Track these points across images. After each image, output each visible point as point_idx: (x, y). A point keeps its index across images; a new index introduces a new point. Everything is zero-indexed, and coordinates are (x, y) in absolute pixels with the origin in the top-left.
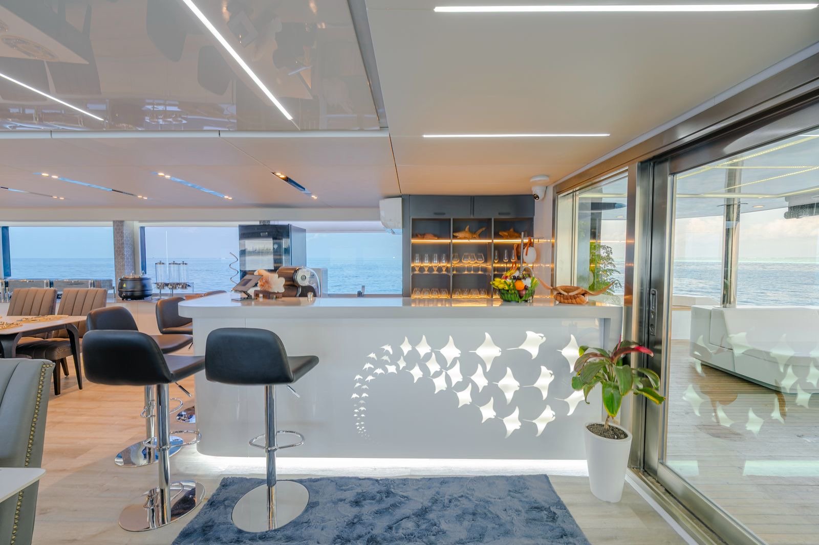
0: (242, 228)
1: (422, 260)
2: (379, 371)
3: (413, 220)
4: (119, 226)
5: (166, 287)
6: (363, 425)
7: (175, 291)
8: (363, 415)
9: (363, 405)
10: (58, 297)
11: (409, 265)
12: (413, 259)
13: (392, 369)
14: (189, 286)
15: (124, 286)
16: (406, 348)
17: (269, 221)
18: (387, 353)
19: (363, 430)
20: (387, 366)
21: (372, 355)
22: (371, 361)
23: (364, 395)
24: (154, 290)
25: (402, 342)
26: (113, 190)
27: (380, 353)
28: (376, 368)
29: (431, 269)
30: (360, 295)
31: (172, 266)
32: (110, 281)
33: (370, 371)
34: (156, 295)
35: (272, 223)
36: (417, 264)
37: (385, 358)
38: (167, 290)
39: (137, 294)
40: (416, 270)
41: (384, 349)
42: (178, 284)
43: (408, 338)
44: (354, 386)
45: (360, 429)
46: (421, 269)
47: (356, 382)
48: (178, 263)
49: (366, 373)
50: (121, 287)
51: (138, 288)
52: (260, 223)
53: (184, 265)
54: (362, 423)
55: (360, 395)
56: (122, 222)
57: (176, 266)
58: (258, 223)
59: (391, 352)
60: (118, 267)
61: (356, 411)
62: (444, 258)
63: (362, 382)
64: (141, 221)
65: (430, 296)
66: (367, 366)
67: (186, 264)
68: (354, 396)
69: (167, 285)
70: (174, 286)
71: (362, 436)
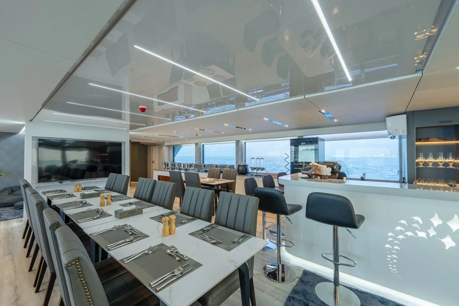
0: (292, 140)
1: (426, 157)
2: (409, 234)
3: (417, 128)
4: (238, 142)
5: (255, 170)
6: (395, 268)
7: (258, 171)
8: (395, 261)
9: (395, 254)
10: (222, 172)
11: (414, 161)
12: (417, 157)
13: (422, 234)
14: (264, 169)
15: (240, 168)
16: (436, 221)
17: (303, 136)
18: (417, 222)
19: (395, 271)
20: (417, 232)
21: (403, 222)
22: (402, 225)
23: (396, 247)
24: (250, 170)
25: (433, 216)
26: (236, 127)
27: (411, 222)
28: (405, 232)
29: (435, 164)
30: (362, 179)
31: (257, 159)
32: (234, 166)
33: (401, 232)
34: (250, 172)
35: (304, 137)
36: (421, 159)
37: (415, 225)
38: (255, 171)
39: (244, 172)
40: (420, 165)
41: (414, 219)
42: (259, 168)
43: (437, 214)
44: (387, 239)
45: (393, 270)
46: (426, 164)
47: (389, 237)
48: (260, 158)
49: (397, 233)
50: (238, 169)
51: (244, 170)
52: (298, 137)
53: (262, 159)
54: (394, 266)
55: (393, 246)
56: (239, 141)
57: (259, 159)
58: (296, 138)
59: (421, 222)
60: (237, 161)
61: (389, 256)
62: (450, 156)
63: (395, 238)
64: (245, 140)
65: (436, 184)
66: (398, 228)
67: (263, 159)
68: (387, 246)
69: (255, 168)
70: (258, 169)
71: (394, 275)
